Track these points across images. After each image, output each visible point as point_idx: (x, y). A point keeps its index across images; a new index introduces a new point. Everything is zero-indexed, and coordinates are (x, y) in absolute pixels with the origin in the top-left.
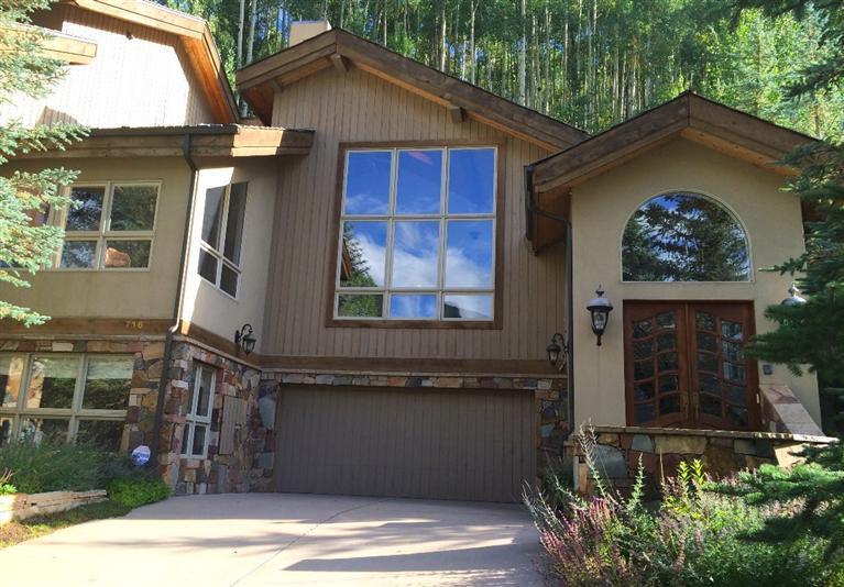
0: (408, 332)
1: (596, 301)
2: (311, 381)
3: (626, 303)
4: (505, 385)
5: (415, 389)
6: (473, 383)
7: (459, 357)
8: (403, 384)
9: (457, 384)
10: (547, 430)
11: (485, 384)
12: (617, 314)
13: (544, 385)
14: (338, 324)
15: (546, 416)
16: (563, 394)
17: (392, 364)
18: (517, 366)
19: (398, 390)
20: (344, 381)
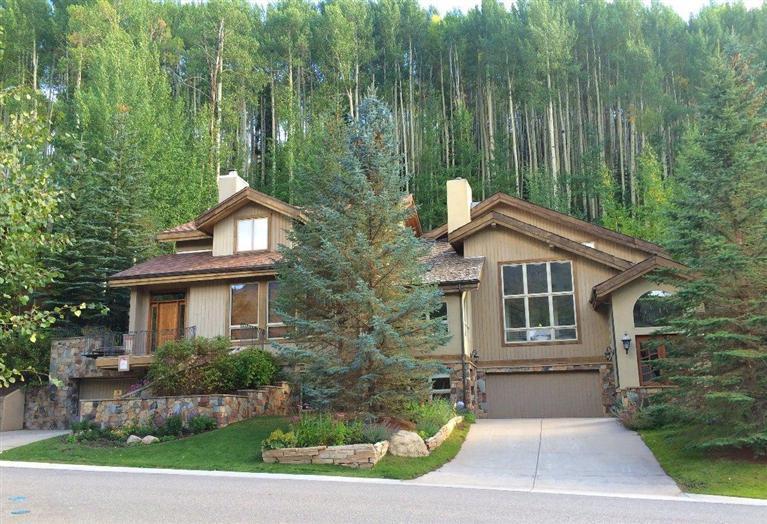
0: (540, 347)
1: (625, 338)
2: (498, 371)
3: (637, 336)
4: (586, 368)
5: (546, 372)
6: (572, 368)
7: (564, 356)
8: (540, 370)
9: (565, 369)
10: (606, 386)
11: (577, 368)
12: (633, 342)
13: (603, 367)
14: (507, 345)
15: (605, 380)
16: (612, 370)
17: (534, 361)
18: (591, 359)
19: (538, 373)
20: (515, 370)
